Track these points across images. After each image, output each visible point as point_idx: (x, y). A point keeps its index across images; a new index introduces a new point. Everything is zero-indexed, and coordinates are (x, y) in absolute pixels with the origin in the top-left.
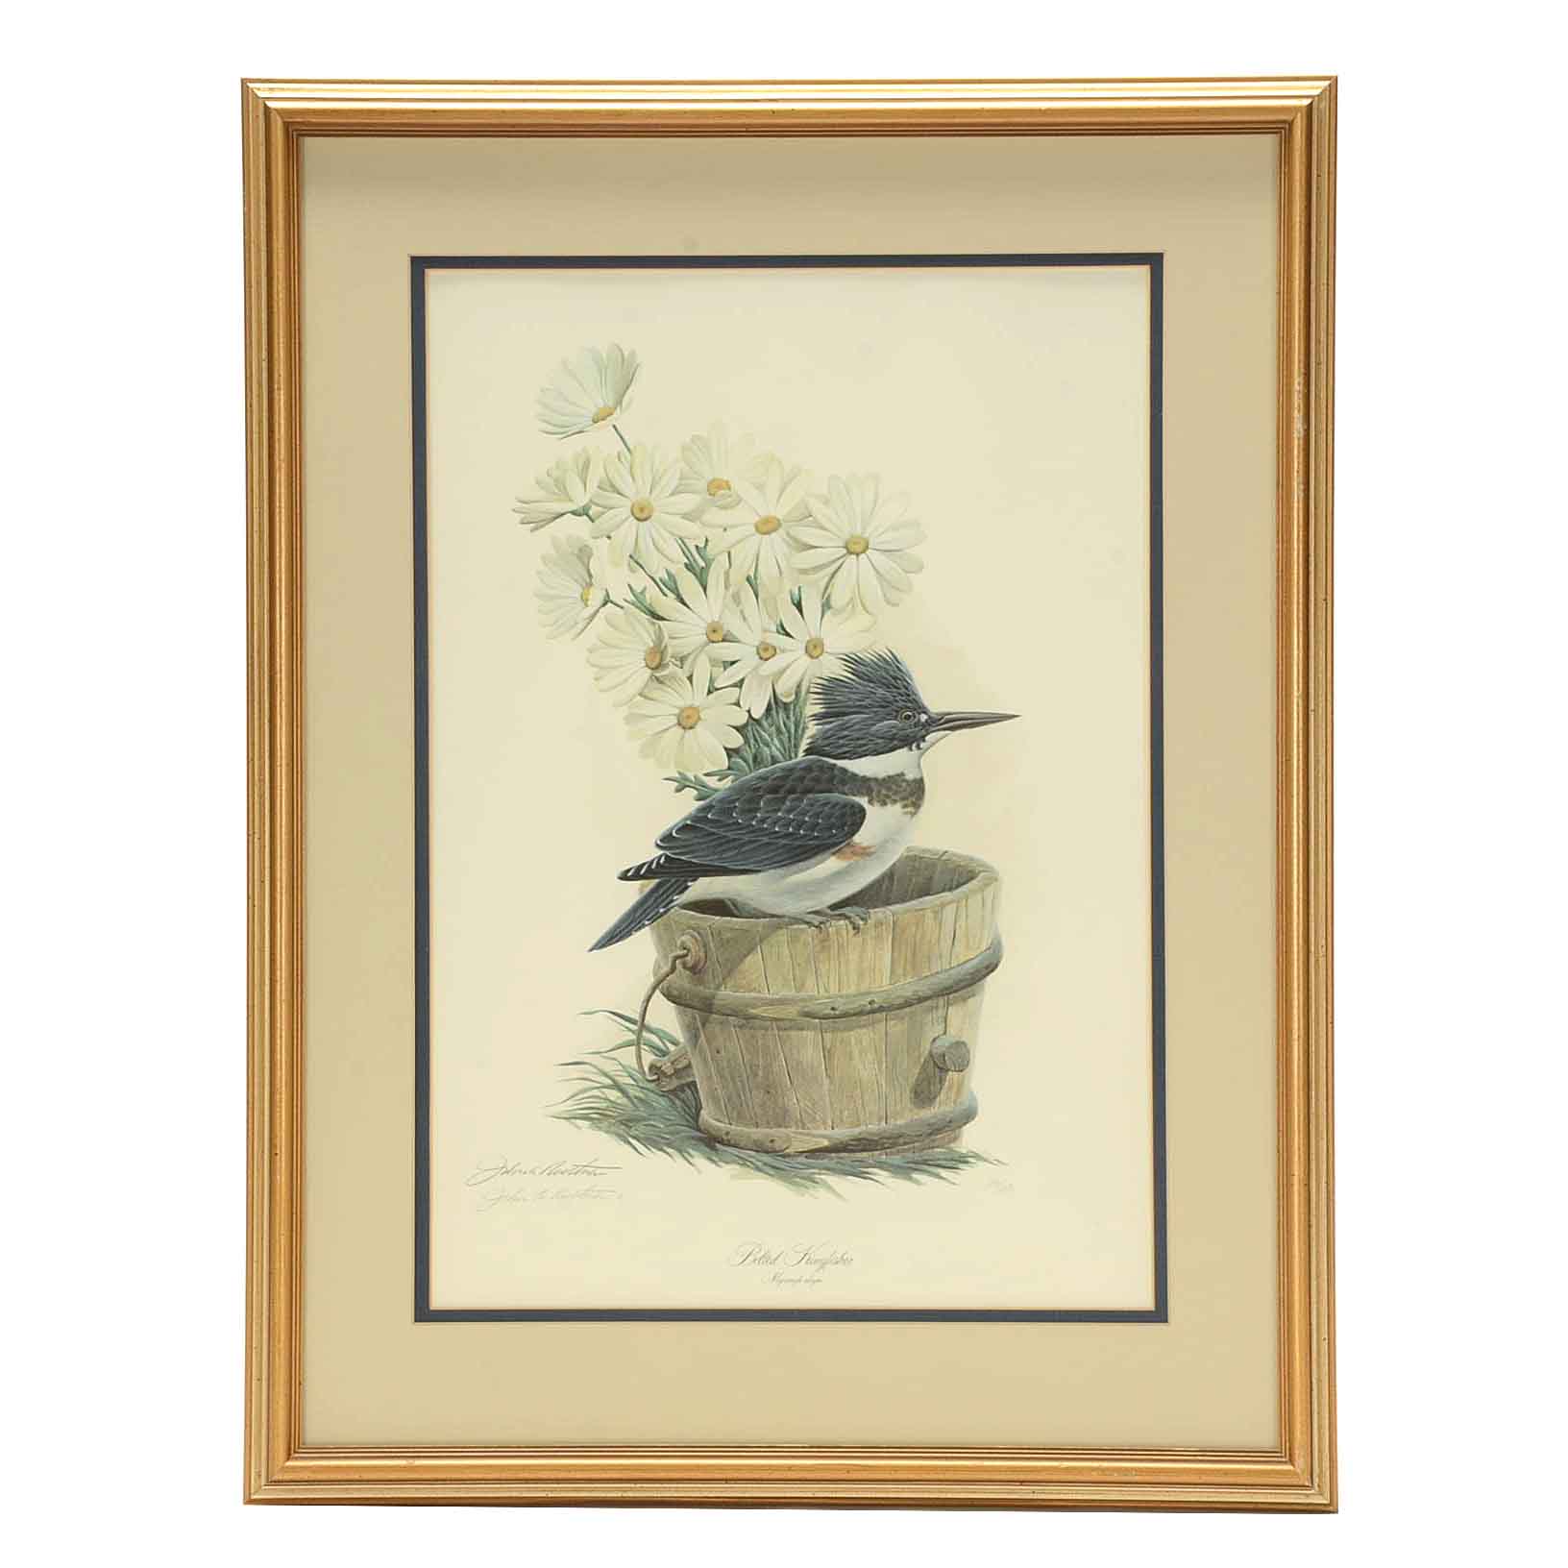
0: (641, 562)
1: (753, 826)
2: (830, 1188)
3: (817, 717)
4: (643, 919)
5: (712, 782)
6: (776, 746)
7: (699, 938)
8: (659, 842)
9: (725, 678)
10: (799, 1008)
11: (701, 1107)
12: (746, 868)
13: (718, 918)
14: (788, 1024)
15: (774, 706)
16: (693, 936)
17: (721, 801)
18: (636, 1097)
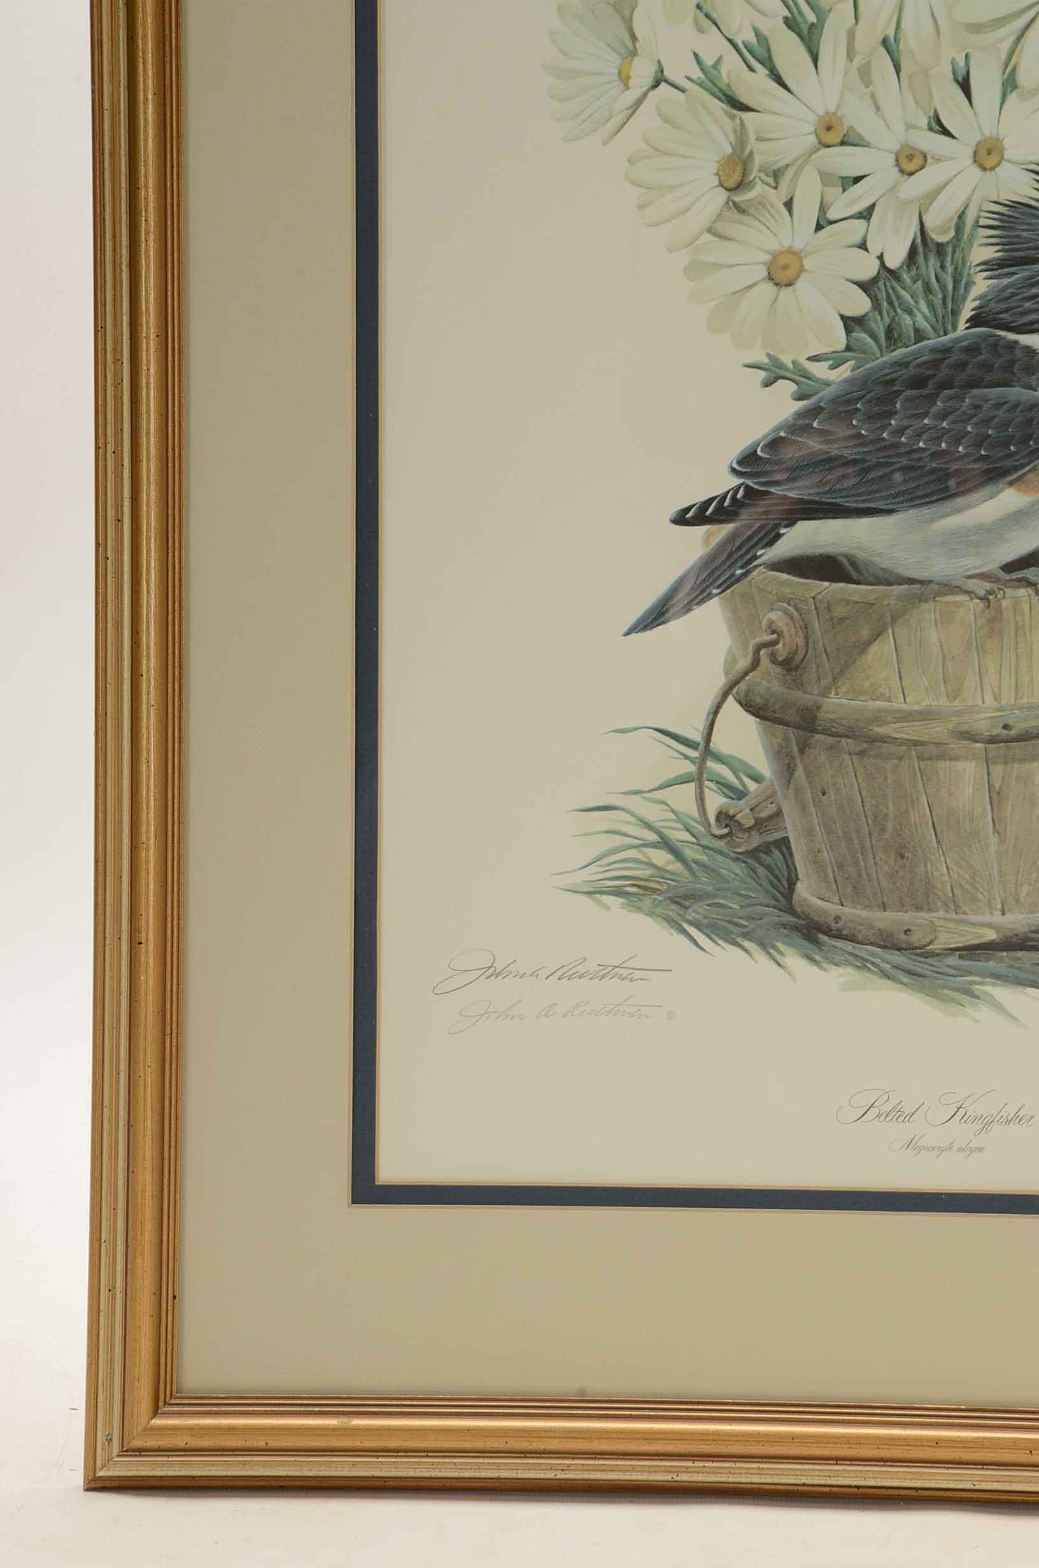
0: (714, 15)
1: (883, 439)
2: (998, 1007)
3: (989, 266)
4: (708, 587)
5: (820, 370)
6: (922, 313)
7: (796, 615)
8: (735, 466)
9: (844, 204)
10: (950, 726)
11: (797, 878)
12: (873, 505)
13: (826, 584)
14: (933, 750)
15: (921, 249)
16: (786, 613)
17: (833, 401)
18: (696, 862)
